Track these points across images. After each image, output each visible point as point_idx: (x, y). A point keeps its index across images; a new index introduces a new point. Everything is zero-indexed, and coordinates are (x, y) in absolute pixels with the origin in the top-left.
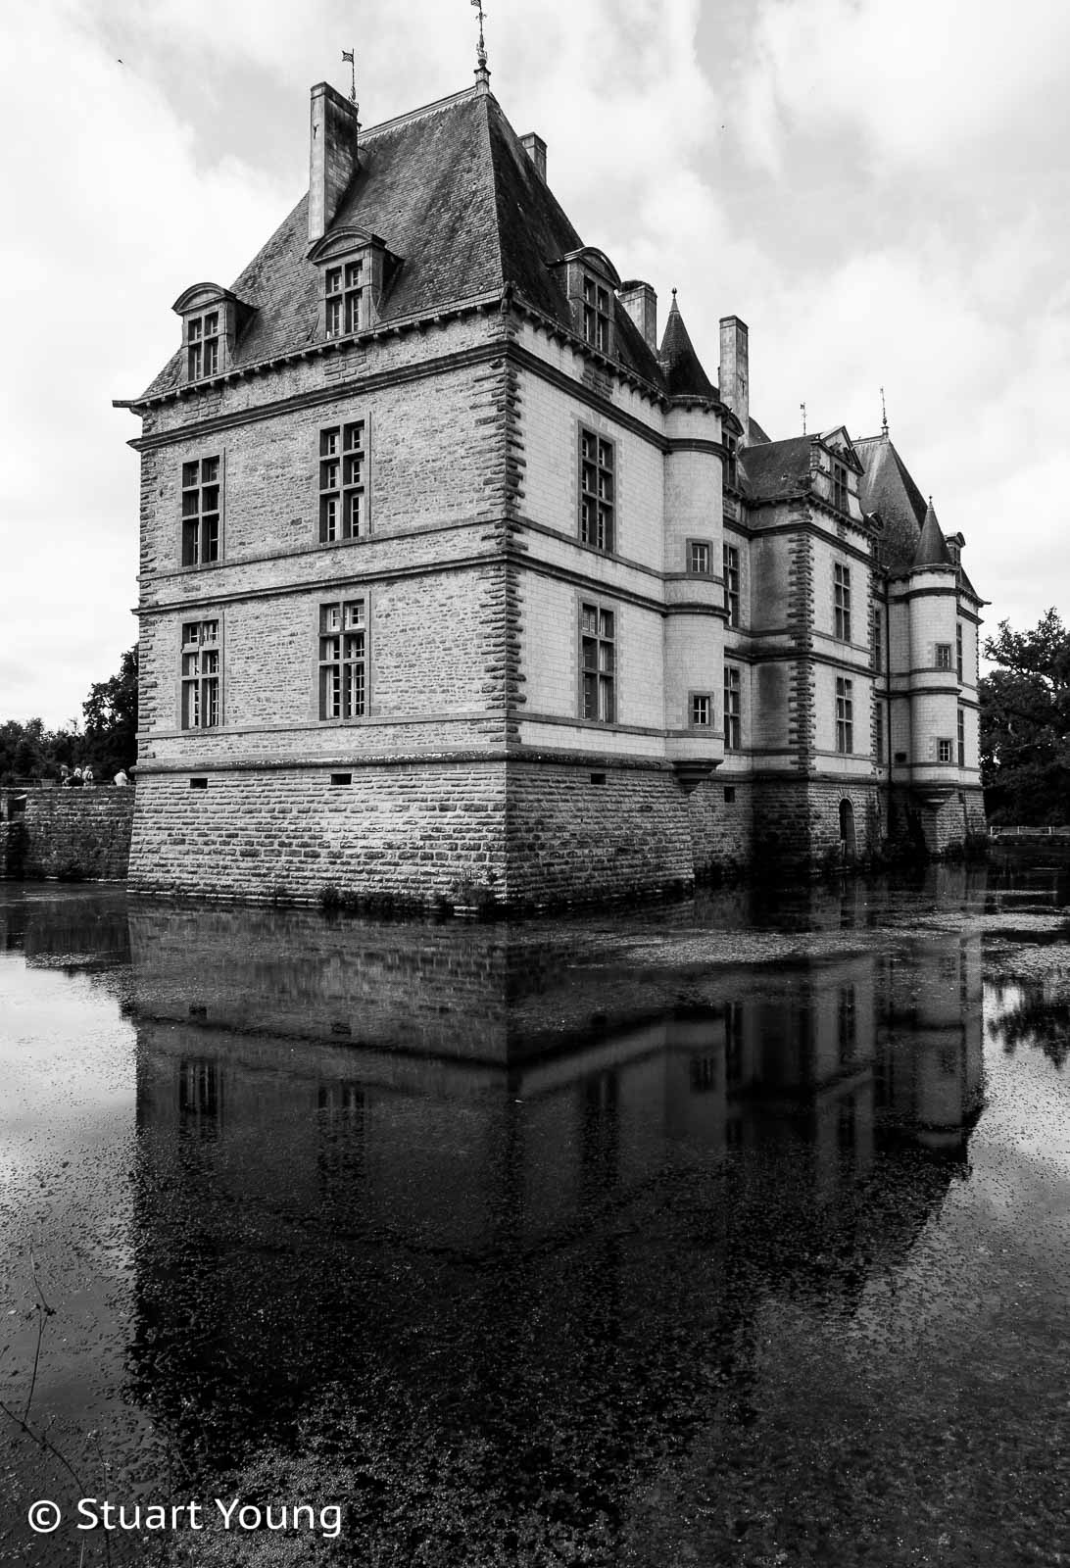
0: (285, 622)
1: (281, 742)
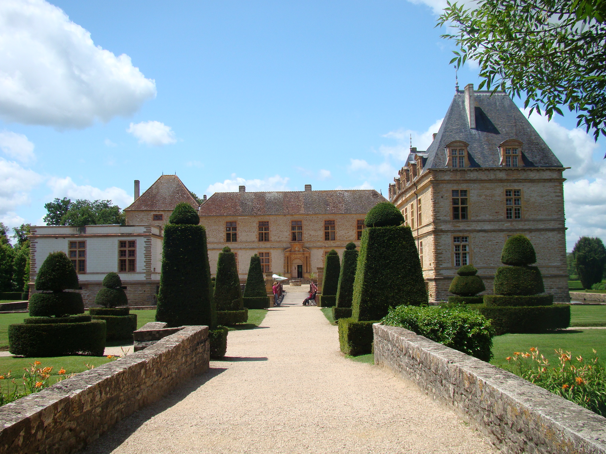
0: (494, 239)
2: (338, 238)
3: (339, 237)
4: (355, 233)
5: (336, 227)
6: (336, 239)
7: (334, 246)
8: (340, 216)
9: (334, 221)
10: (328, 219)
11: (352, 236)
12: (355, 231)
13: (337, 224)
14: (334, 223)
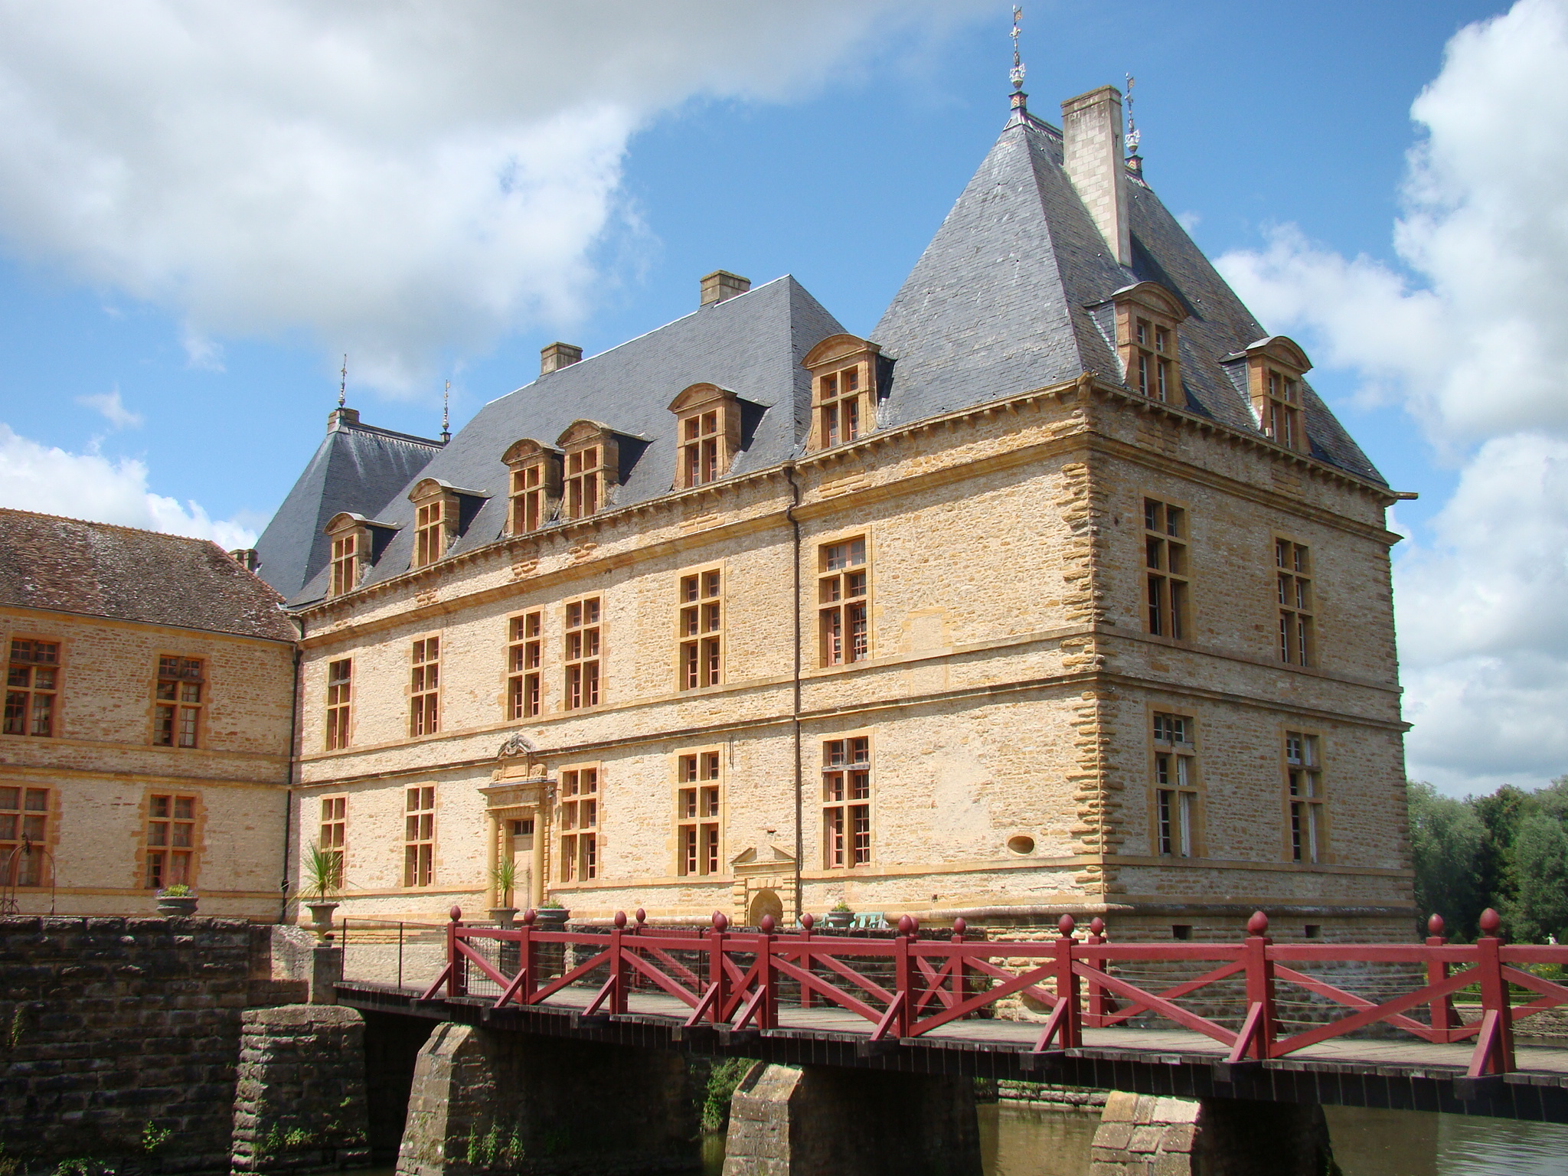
0: (1254, 740)
1: (1259, 885)
2: (69, 728)
3: (73, 723)
4: (148, 712)
5: (65, 673)
6: (56, 727)
7: (46, 761)
8: (89, 629)
9: (55, 647)
10: (28, 634)
11: (132, 723)
12: (146, 703)
13: (70, 661)
14: (52, 658)
